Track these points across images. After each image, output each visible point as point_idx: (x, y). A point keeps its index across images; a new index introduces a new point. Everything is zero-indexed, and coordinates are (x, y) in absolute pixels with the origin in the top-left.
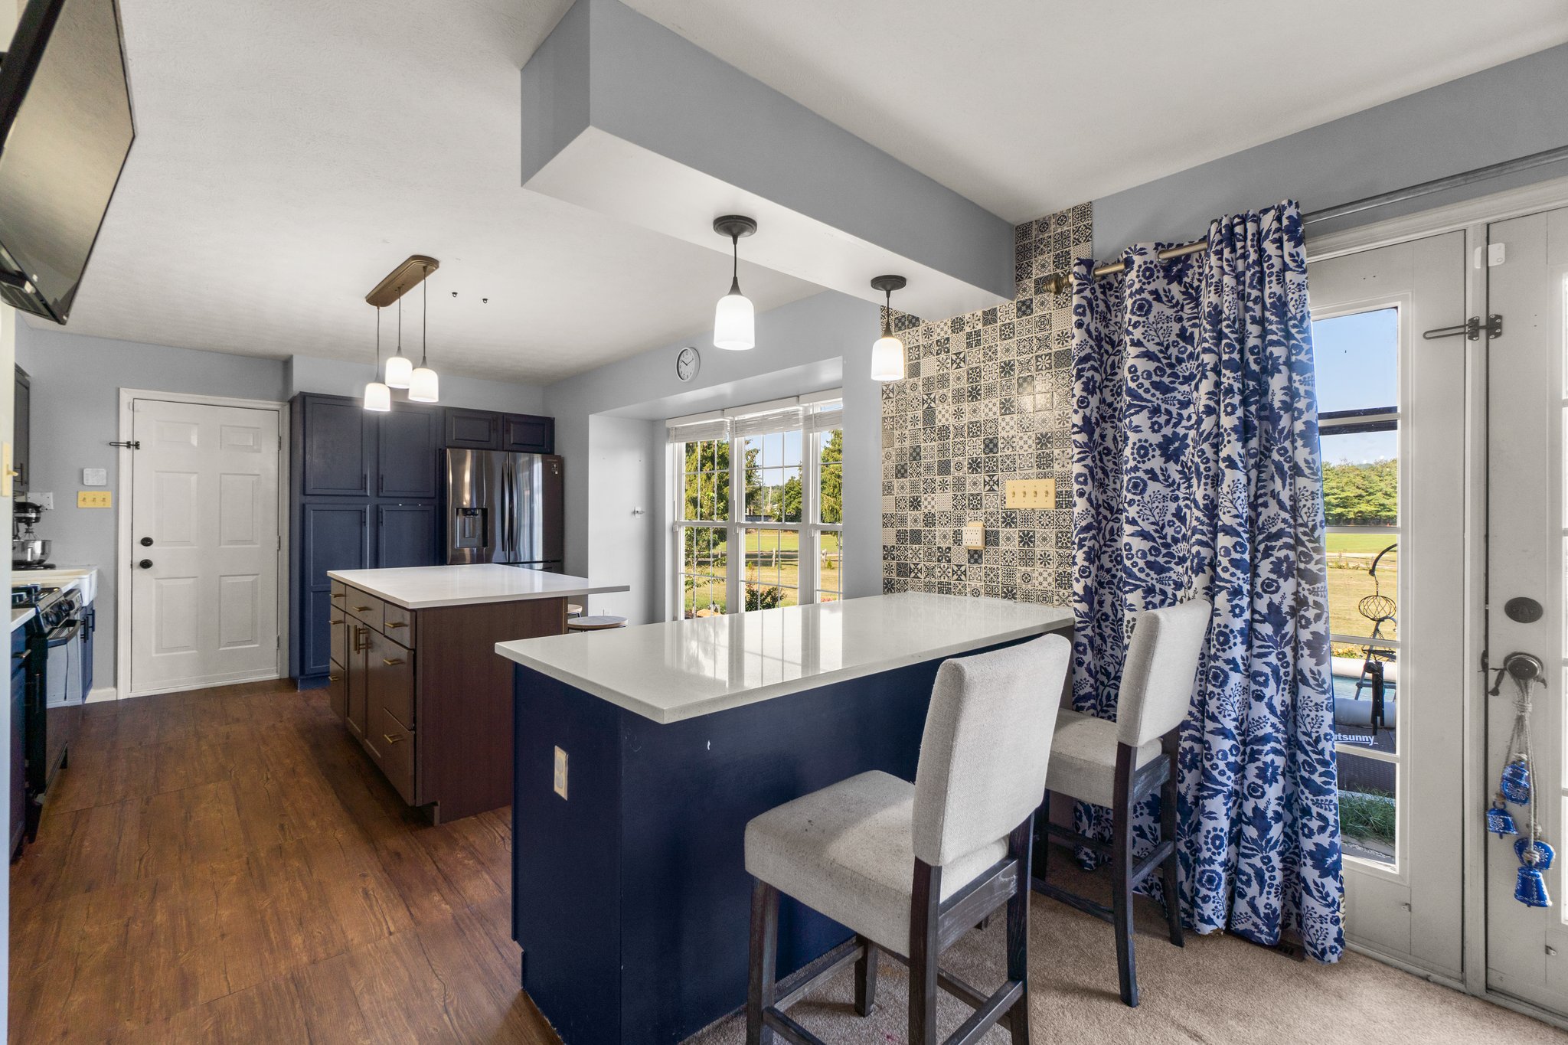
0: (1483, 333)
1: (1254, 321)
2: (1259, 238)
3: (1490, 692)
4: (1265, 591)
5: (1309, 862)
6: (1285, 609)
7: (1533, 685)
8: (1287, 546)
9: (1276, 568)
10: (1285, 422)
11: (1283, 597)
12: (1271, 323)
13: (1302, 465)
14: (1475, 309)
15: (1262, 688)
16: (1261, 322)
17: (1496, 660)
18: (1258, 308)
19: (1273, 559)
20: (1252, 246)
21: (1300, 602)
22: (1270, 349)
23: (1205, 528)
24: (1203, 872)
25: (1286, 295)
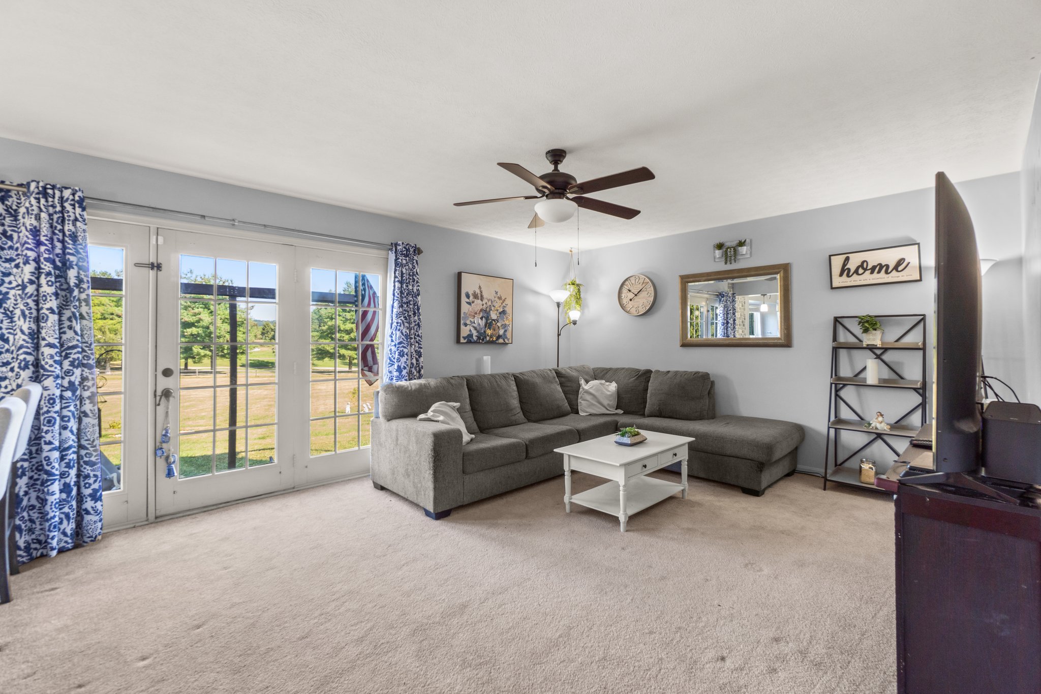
0: (155, 268)
1: (59, 240)
2: (62, 200)
3: (157, 405)
4: (66, 376)
5: (89, 499)
6: (77, 383)
7: (171, 399)
8: (78, 352)
9: (72, 364)
10: (76, 293)
11: (76, 377)
12: (69, 244)
13: (85, 314)
14: (153, 259)
15: (67, 423)
16: (63, 242)
17: (159, 393)
18: (61, 234)
19: (70, 359)
20: (59, 203)
21: (84, 379)
22: (68, 256)
23: (29, 345)
24: (51, 525)
25: (77, 233)
